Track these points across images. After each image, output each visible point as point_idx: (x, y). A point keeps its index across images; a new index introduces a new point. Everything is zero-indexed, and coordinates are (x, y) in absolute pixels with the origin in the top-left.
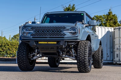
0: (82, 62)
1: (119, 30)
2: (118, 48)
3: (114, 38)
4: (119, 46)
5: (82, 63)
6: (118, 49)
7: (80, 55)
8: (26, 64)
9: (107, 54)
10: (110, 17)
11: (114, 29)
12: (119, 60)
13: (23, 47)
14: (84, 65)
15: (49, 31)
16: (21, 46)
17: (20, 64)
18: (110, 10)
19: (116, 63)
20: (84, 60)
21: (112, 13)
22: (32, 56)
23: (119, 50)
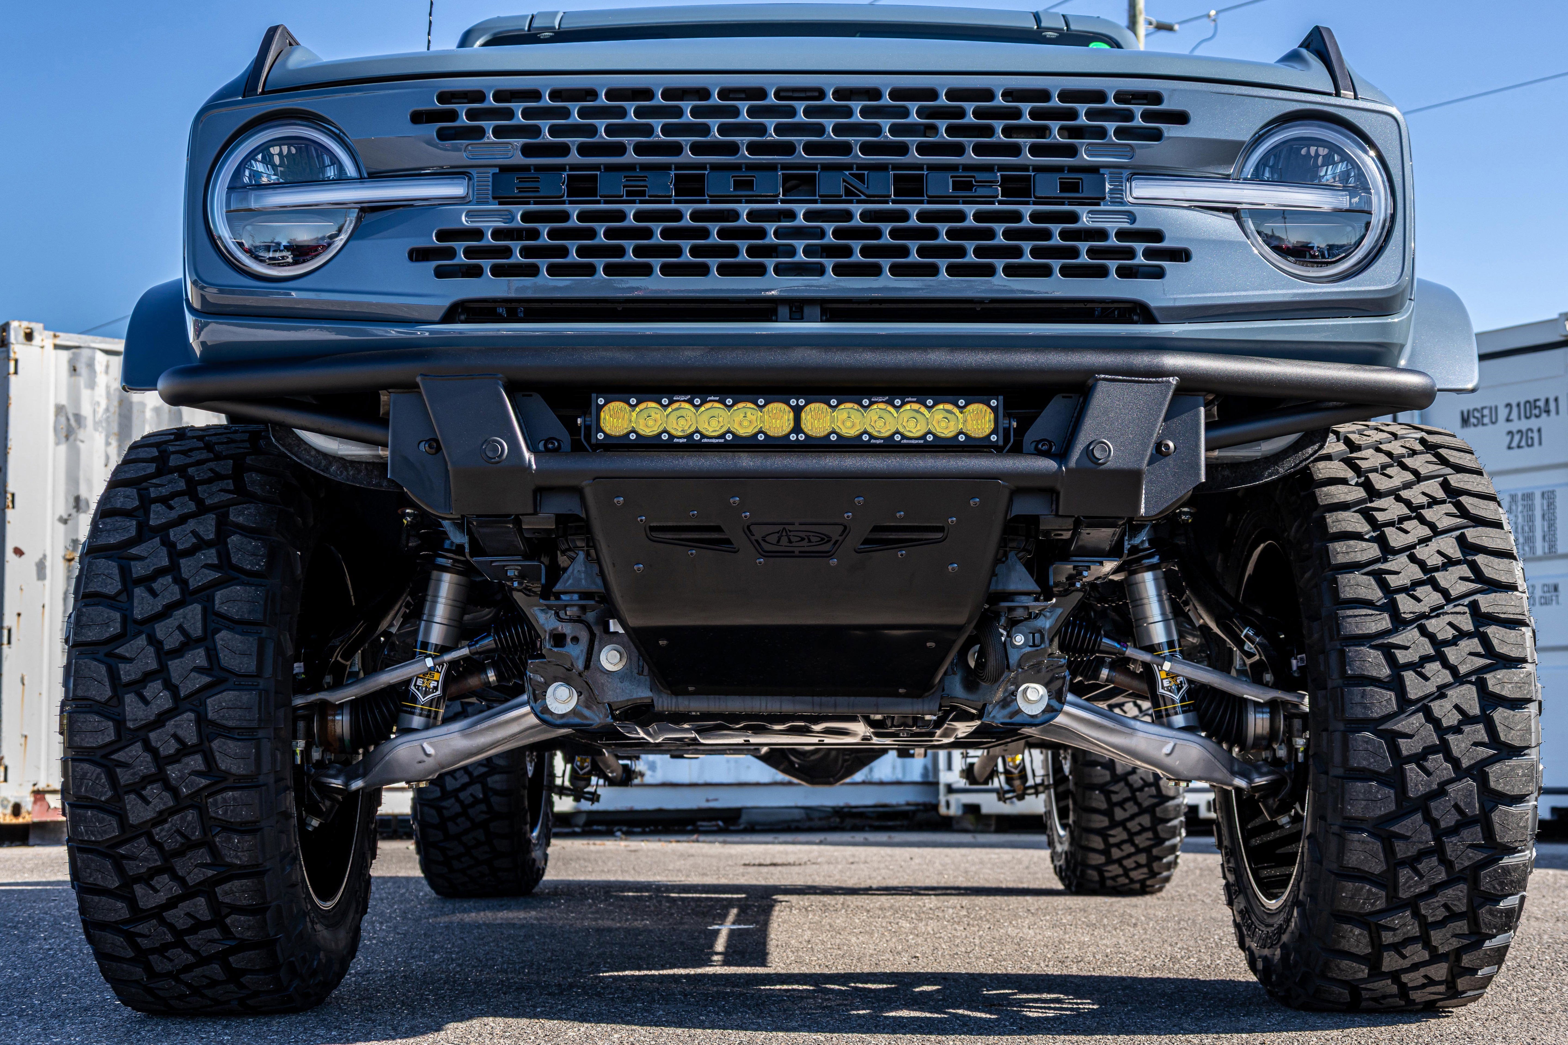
0: (1437, 808)
5: (1439, 834)
7: (1396, 684)
8: (253, 872)
13: (207, 527)
14: (1472, 875)
15: (829, 184)
16: (158, 516)
17: (124, 893)
19: (972, 808)
20: (1479, 772)
22: (342, 723)
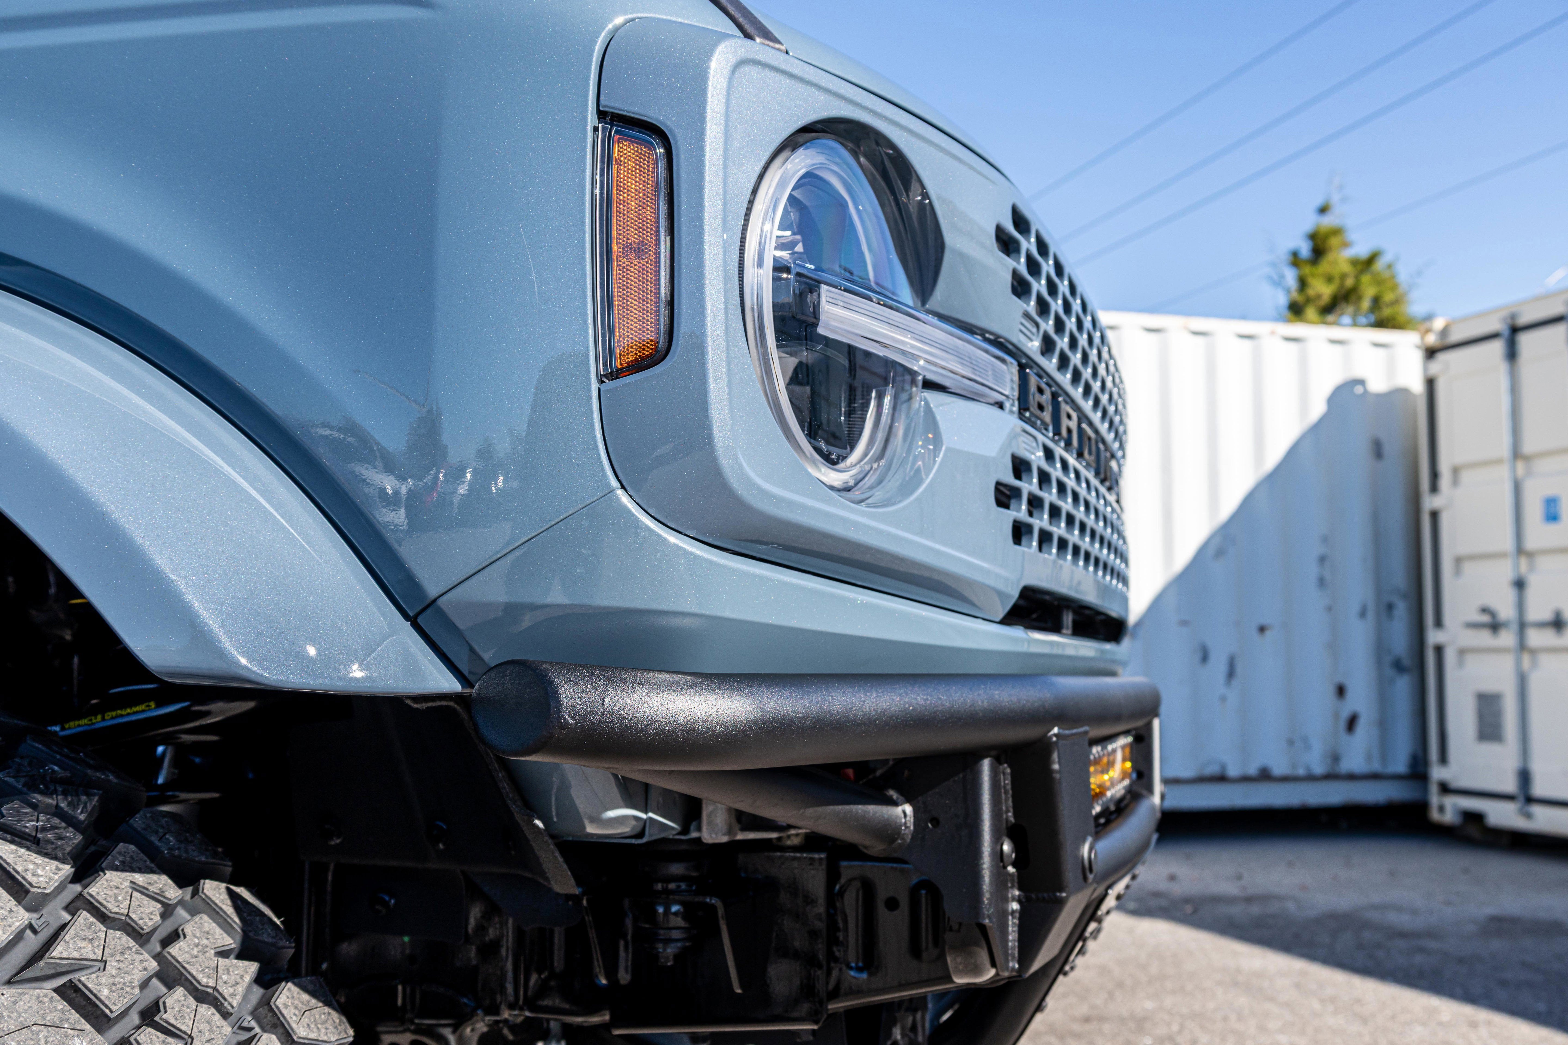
1: (1512, 354)
2: (1506, 611)
3: (1435, 475)
4: (1520, 584)
6: (1495, 627)
9: (1341, 691)
10: (1329, 279)
11: (1431, 353)
12: (1525, 777)
18: (1323, 210)
19: (1474, 818)
21: (1346, 245)
23: (1507, 638)
